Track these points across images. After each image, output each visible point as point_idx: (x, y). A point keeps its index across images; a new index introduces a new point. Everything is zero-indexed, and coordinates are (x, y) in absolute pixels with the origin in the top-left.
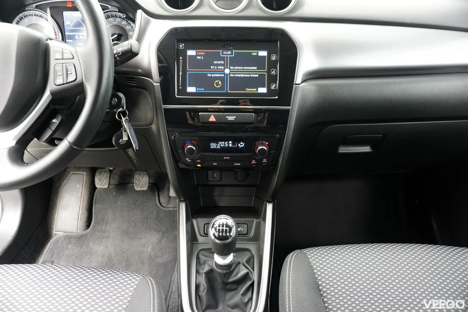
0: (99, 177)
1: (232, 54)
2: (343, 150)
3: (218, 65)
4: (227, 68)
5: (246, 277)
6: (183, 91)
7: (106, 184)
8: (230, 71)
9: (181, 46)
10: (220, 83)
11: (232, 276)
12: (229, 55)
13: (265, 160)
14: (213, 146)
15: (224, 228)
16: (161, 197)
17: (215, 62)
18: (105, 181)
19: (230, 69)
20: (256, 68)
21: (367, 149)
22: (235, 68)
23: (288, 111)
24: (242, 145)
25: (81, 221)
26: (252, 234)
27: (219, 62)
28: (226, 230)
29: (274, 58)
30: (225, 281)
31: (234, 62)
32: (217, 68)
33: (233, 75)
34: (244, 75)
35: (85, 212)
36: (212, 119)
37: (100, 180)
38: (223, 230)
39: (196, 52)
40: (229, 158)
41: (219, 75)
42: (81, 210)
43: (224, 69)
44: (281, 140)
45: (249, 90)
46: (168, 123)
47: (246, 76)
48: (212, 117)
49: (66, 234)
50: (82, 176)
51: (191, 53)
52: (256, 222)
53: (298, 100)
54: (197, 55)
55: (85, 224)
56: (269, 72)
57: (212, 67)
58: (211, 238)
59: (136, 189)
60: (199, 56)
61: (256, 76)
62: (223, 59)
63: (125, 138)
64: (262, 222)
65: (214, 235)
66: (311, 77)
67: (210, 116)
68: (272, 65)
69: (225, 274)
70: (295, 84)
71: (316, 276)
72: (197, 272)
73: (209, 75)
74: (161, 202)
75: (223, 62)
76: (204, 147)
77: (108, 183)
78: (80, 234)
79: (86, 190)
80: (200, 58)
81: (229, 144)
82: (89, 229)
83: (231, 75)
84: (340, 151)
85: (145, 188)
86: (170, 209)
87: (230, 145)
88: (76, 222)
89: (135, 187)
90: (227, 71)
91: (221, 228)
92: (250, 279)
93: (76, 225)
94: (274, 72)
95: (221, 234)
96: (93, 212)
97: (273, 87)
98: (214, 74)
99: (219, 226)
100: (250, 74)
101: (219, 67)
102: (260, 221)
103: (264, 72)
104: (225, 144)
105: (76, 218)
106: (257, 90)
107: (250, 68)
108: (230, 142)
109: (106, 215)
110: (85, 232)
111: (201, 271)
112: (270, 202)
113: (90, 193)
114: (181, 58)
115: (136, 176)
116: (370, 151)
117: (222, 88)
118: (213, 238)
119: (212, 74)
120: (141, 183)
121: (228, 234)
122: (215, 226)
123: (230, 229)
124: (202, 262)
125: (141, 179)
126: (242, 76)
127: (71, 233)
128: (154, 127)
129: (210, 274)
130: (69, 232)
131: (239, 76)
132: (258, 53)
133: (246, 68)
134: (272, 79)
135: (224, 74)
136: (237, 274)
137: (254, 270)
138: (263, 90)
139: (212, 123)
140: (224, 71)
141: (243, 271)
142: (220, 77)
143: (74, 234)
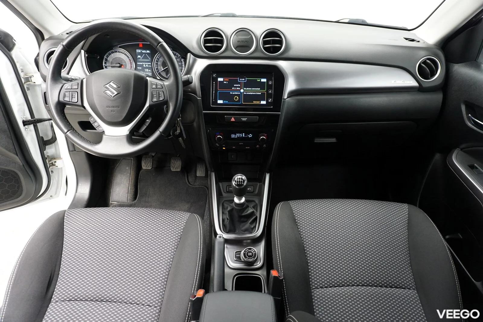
0: (145, 161)
1: (245, 80)
2: (318, 140)
3: (236, 87)
4: (242, 89)
5: (252, 214)
6: (215, 103)
7: (150, 166)
8: (244, 91)
9: (214, 75)
10: (238, 98)
11: (244, 212)
12: (243, 81)
13: (265, 146)
14: (233, 136)
15: (241, 180)
16: (189, 177)
17: (235, 85)
18: (149, 164)
19: (244, 89)
20: (259, 89)
21: (333, 140)
22: (247, 89)
23: (279, 115)
24: (250, 136)
25: (130, 194)
26: (257, 192)
27: (237, 85)
28: (241, 181)
29: (270, 83)
30: (240, 214)
31: (246, 85)
32: (236, 89)
33: (245, 93)
34: (252, 93)
35: (133, 188)
36: (233, 120)
37: (145, 163)
38: (240, 181)
39: (224, 79)
40: (242, 144)
41: (237, 93)
42: (131, 186)
43: (240, 89)
44: (275, 133)
45: (255, 102)
46: (205, 122)
47: (254, 93)
48: (233, 118)
49: (119, 203)
50: (130, 161)
51: (220, 79)
52: (259, 185)
53: (285, 109)
54: (224, 81)
55: (133, 196)
56: (267, 91)
57: (233, 88)
58: (233, 186)
59: (172, 170)
60: (225, 81)
61: (259, 94)
62: (239, 83)
63: (178, 131)
64: (263, 185)
65: (235, 184)
66: (292, 95)
67: (231, 118)
68: (269, 87)
69: (240, 210)
70: (283, 99)
71: (294, 214)
72: (223, 213)
73: (231, 93)
74: (190, 181)
75: (239, 85)
76: (227, 137)
77: (151, 166)
78: (130, 203)
79: (133, 172)
80: (226, 82)
81: (242, 135)
82: (136, 200)
83: (244, 93)
84: (315, 141)
85: (179, 170)
86: (196, 186)
87: (244, 136)
88: (127, 195)
89: (171, 169)
90: (242, 91)
91: (239, 180)
92: (255, 215)
93: (127, 197)
94: (270, 92)
95: (238, 183)
96: (139, 188)
97: (270, 101)
98: (234, 92)
99: (238, 179)
100: (256, 93)
101: (237, 88)
102: (262, 185)
103: (264, 91)
104: (240, 135)
105: (127, 191)
106: (260, 103)
107: (256, 89)
108: (244, 134)
109: (148, 190)
110: (134, 202)
111: (225, 212)
112: (268, 173)
113: (136, 173)
114: (214, 83)
115: (172, 161)
116: (336, 141)
117: (239, 101)
118: (235, 185)
119: (233, 92)
120: (176, 166)
121: (242, 183)
122: (235, 180)
123: (244, 181)
124: (225, 207)
125: (176, 163)
126: (251, 93)
127: (123, 203)
128: (195, 124)
129: (230, 212)
130: (122, 202)
131: (249, 93)
132: (261, 80)
133: (253, 89)
134: (269, 95)
135: (240, 92)
136: (247, 212)
137: (257, 212)
138: (263, 102)
139: (233, 122)
140: (240, 91)
141: (250, 211)
142: (238, 94)
143: (126, 204)
